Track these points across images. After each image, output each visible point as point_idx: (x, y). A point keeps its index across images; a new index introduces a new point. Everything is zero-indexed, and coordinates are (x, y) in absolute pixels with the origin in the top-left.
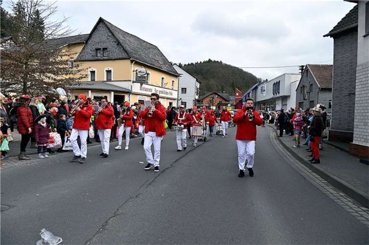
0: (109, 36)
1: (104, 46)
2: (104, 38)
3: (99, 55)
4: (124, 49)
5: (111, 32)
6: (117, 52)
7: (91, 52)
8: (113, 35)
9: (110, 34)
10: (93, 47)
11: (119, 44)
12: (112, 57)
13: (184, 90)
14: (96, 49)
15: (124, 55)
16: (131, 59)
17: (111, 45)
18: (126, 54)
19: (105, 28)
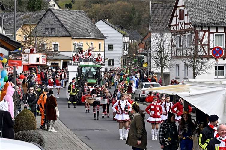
0: (56, 21)
1: (52, 27)
2: (52, 22)
3: (47, 33)
4: (67, 30)
5: (57, 18)
6: (62, 32)
7: (42, 31)
8: (58, 20)
9: (56, 19)
10: (43, 27)
11: (63, 26)
12: (58, 35)
13: (111, 47)
14: (45, 29)
15: (67, 34)
16: (72, 37)
17: (57, 26)
18: (68, 33)
19: (52, 15)
